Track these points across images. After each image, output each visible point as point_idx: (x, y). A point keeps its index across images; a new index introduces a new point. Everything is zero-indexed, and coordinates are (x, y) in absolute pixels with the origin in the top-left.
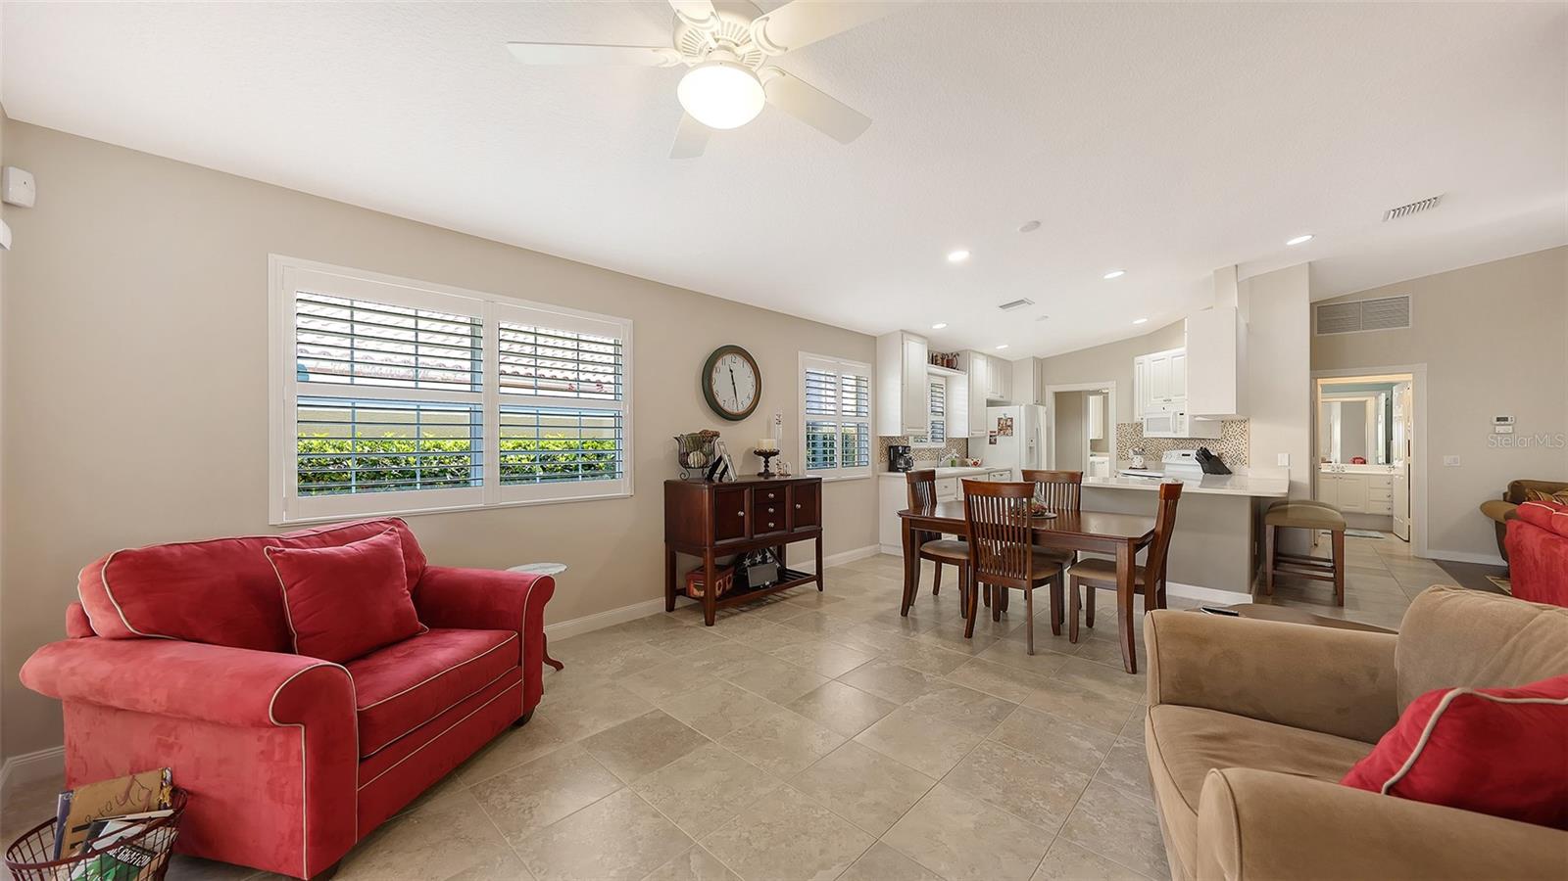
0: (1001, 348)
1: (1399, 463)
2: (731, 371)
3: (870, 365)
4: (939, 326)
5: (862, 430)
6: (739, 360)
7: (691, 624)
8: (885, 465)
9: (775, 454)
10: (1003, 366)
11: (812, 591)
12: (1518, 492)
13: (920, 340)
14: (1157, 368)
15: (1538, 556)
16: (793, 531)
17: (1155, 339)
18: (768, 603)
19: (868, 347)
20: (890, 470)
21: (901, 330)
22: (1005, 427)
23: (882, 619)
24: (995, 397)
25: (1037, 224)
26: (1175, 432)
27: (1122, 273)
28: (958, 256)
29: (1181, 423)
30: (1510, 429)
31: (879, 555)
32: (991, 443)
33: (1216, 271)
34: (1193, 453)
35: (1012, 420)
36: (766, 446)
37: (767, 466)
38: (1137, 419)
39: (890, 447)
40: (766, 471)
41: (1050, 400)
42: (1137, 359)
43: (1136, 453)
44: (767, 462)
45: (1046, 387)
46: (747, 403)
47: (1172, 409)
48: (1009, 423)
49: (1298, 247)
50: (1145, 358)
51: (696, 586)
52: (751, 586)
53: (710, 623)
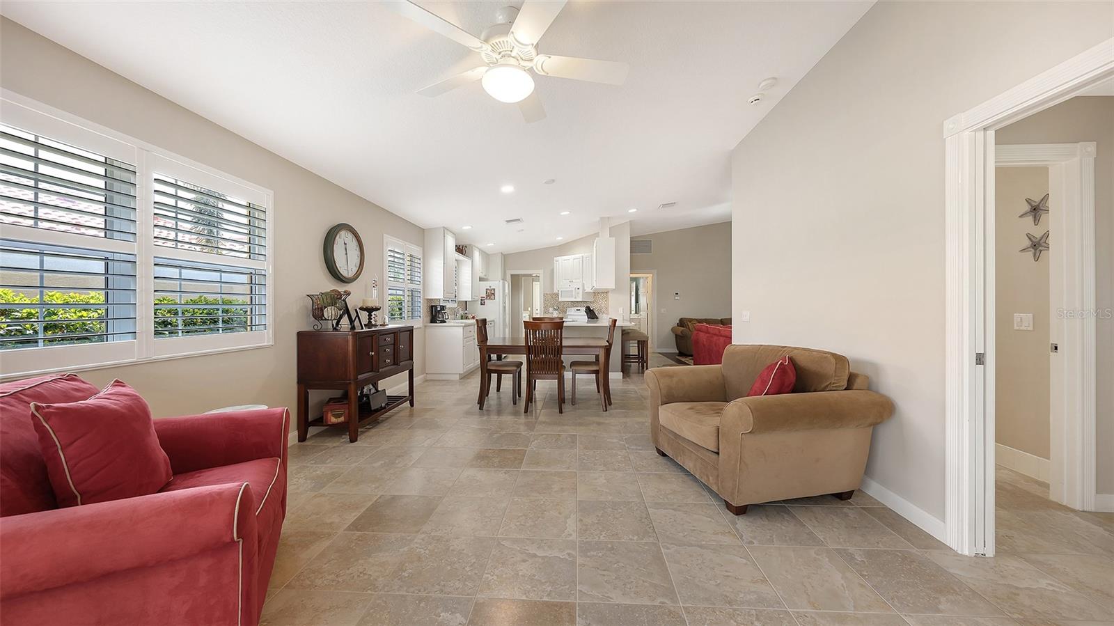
0: (489, 245)
1: (643, 314)
2: (345, 244)
3: (421, 248)
4: (466, 228)
5: (416, 294)
6: (350, 236)
7: (335, 445)
8: (429, 319)
9: (377, 309)
10: (486, 256)
11: (406, 408)
12: (682, 323)
13: (453, 235)
14: (564, 263)
15: (705, 343)
16: (378, 372)
17: (563, 249)
18: (383, 421)
19: (421, 235)
20: (431, 322)
21: (444, 227)
22: (491, 294)
23: (468, 413)
24: (482, 276)
25: (553, 181)
26: (575, 298)
27: (568, 213)
28: (508, 189)
29: (578, 293)
30: (678, 298)
31: (427, 381)
32: (481, 304)
33: (602, 218)
34: (584, 309)
35: (494, 289)
36: (370, 305)
37: (370, 319)
38: (556, 291)
39: (432, 306)
40: (370, 322)
41: (509, 278)
42: (555, 258)
43: (555, 309)
44: (370, 315)
45: (507, 271)
46: (355, 270)
47: (574, 286)
48: (493, 292)
49: (631, 213)
50: (560, 259)
51: (334, 415)
52: (373, 409)
53: (353, 440)
